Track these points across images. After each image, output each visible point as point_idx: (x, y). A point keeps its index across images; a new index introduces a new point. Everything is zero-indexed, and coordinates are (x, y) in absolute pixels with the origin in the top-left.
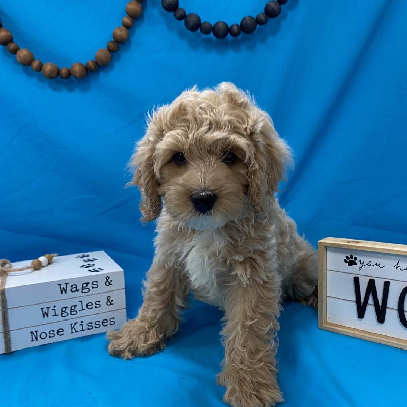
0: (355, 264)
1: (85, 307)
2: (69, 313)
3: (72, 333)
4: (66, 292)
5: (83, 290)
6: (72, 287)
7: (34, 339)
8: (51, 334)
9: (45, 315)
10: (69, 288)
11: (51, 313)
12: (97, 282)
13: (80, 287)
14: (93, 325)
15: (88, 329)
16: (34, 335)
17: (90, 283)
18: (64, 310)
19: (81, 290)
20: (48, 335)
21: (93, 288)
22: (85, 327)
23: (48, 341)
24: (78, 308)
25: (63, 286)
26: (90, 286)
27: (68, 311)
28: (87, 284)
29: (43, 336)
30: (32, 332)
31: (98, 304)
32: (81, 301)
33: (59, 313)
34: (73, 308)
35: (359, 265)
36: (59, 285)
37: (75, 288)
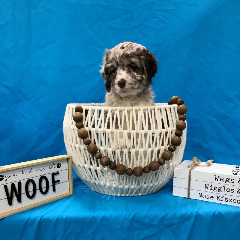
0: (4, 179)
1: (225, 190)
2: (218, 190)
3: (217, 200)
4: (218, 180)
5: (226, 181)
6: (221, 178)
7: (200, 196)
8: (208, 197)
9: (207, 187)
10: (219, 179)
11: (209, 188)
12: (234, 180)
13: (225, 180)
14: (228, 200)
15: (225, 201)
16: (200, 195)
17: (230, 179)
18: (215, 188)
19: (225, 181)
20: (206, 197)
21: (231, 182)
22: (224, 200)
23: (206, 200)
24: (222, 189)
25: (217, 177)
26: (230, 181)
27: (217, 189)
28: (229, 179)
29: (204, 196)
30: (199, 193)
31: (232, 191)
32: (224, 187)
33: (213, 188)
34: (220, 188)
35: (5, 179)
36: (215, 176)
37: (222, 179)
